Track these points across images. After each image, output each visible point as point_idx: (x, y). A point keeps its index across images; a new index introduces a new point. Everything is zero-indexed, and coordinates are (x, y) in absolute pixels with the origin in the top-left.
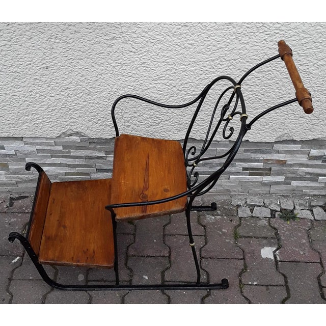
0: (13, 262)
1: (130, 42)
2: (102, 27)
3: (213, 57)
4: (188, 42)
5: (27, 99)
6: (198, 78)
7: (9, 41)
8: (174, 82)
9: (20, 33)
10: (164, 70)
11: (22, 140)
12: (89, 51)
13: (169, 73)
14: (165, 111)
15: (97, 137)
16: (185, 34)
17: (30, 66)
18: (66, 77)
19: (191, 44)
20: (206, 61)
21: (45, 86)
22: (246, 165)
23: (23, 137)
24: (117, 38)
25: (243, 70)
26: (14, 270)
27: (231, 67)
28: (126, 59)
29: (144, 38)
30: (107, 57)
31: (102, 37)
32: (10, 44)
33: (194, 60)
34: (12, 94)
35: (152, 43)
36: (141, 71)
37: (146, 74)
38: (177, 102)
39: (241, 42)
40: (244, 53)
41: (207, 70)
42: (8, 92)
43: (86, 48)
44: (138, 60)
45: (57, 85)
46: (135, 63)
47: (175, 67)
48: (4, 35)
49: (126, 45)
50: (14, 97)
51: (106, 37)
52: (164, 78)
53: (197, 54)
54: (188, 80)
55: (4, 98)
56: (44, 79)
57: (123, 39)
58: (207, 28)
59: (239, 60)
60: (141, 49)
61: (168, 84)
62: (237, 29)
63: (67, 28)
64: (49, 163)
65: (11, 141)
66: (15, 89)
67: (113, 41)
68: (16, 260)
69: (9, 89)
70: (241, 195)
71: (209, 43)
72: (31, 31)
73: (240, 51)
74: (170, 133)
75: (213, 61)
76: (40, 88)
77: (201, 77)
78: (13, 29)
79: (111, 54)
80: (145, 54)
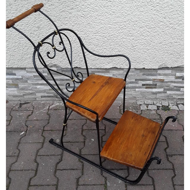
0: (21, 134)
1: (81, 11)
2: (66, 2)
3: (125, 20)
4: (112, 11)
5: (27, 45)
6: (118, 32)
7: (16, 10)
8: (105, 35)
9: (22, 5)
10: (100, 27)
11: (25, 70)
12: (59, 16)
13: (102, 29)
14: (101, 52)
15: (66, 67)
16: (110, 6)
17: (28, 25)
18: (47, 32)
19: (113, 12)
20: (122, 22)
21: (36, 37)
22: (144, 83)
23: (25, 68)
24: (74, 9)
25: (141, 27)
26: (21, 138)
27: (135, 26)
28: (79, 21)
29: (89, 9)
30: (69, 20)
31: (66, 8)
32: (16, 12)
33: (115, 21)
34: (19, 42)
35: (93, 11)
36: (88, 28)
37: (90, 30)
38: (107, 47)
39: (139, 11)
40: (141, 17)
41: (122, 28)
42: (16, 41)
43: (58, 15)
44: (86, 22)
45: (43, 36)
46: (84, 23)
47: (105, 26)
48: (13, 7)
49: (79, 13)
50: (20, 44)
51: (68, 8)
52: (100, 32)
53: (117, 18)
54: (113, 33)
55: (15, 44)
56: (35, 33)
57: (77, 9)
58: (122, 3)
59: (138, 21)
60: (87, 15)
61: (102, 36)
62: (137, 3)
63: (47, 3)
64: (40, 83)
65: (19, 71)
66: (20, 39)
67: (72, 11)
68: (22, 133)
69: (17, 39)
70: (142, 99)
71: (123, 11)
72: (28, 4)
73: (139, 16)
74: (104, 64)
75: (125, 22)
76: (33, 38)
77: (119, 31)
78: (18, 3)
79: (71, 18)
80: (89, 18)
